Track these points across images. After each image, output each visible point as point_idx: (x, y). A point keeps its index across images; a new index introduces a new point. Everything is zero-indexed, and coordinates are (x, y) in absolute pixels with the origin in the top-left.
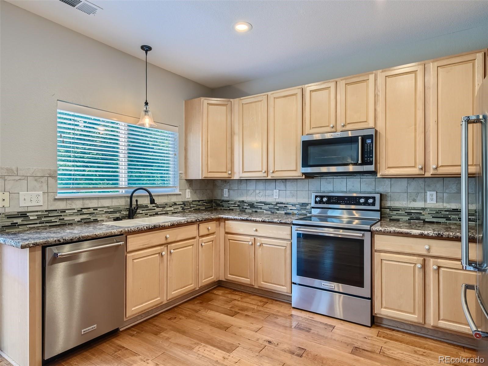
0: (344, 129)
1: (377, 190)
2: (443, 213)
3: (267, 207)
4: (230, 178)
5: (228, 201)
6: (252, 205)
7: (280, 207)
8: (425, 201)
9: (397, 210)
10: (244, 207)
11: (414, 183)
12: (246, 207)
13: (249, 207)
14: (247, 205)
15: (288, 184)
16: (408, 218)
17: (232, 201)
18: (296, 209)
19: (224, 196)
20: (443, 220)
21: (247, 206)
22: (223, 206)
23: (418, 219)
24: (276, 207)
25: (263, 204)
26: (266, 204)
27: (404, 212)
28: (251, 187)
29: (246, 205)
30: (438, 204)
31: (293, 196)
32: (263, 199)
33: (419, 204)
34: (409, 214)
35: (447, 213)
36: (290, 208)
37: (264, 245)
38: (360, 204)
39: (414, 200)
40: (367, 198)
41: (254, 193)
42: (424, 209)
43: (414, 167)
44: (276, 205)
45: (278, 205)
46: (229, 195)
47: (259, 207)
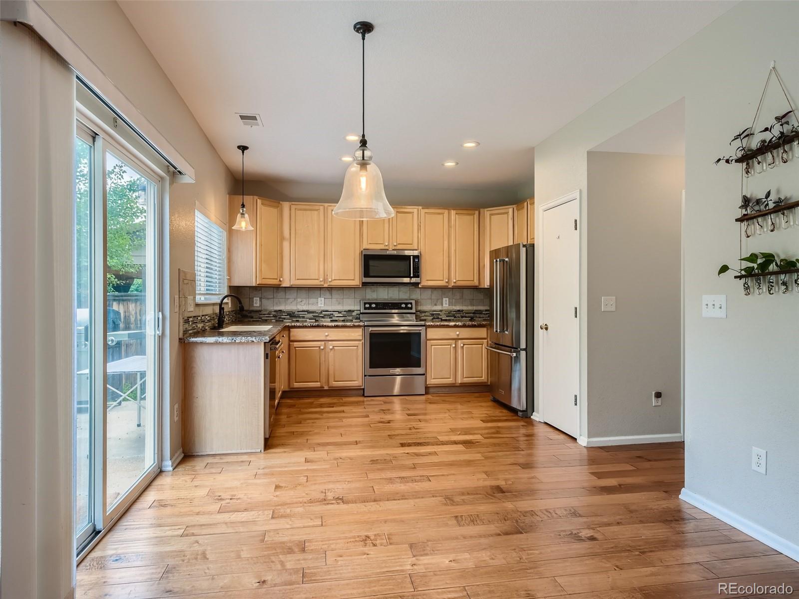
0: (395, 248)
1: (411, 297)
2: (452, 313)
3: (311, 315)
4: (280, 285)
5: (260, 311)
6: (291, 315)
7: (325, 315)
8: (442, 305)
9: (425, 312)
10: (282, 317)
11: (435, 292)
12: (285, 317)
13: (288, 317)
14: (286, 314)
15: (334, 292)
16: (432, 318)
17: (266, 310)
18: (342, 315)
19: (255, 305)
20: (453, 318)
21: (285, 316)
22: (252, 317)
23: (438, 318)
24: (322, 315)
25: (306, 313)
26: (308, 312)
27: (429, 314)
28: (292, 295)
29: (284, 314)
30: (450, 307)
31: (339, 303)
32: (305, 308)
33: (438, 308)
34: (433, 315)
35: (455, 313)
36: (336, 315)
38: (402, 308)
39: (436, 305)
40: (406, 304)
41: (295, 302)
42: (441, 311)
43: (442, 280)
44: (321, 312)
45: (323, 313)
46: (261, 305)
47: (301, 316)
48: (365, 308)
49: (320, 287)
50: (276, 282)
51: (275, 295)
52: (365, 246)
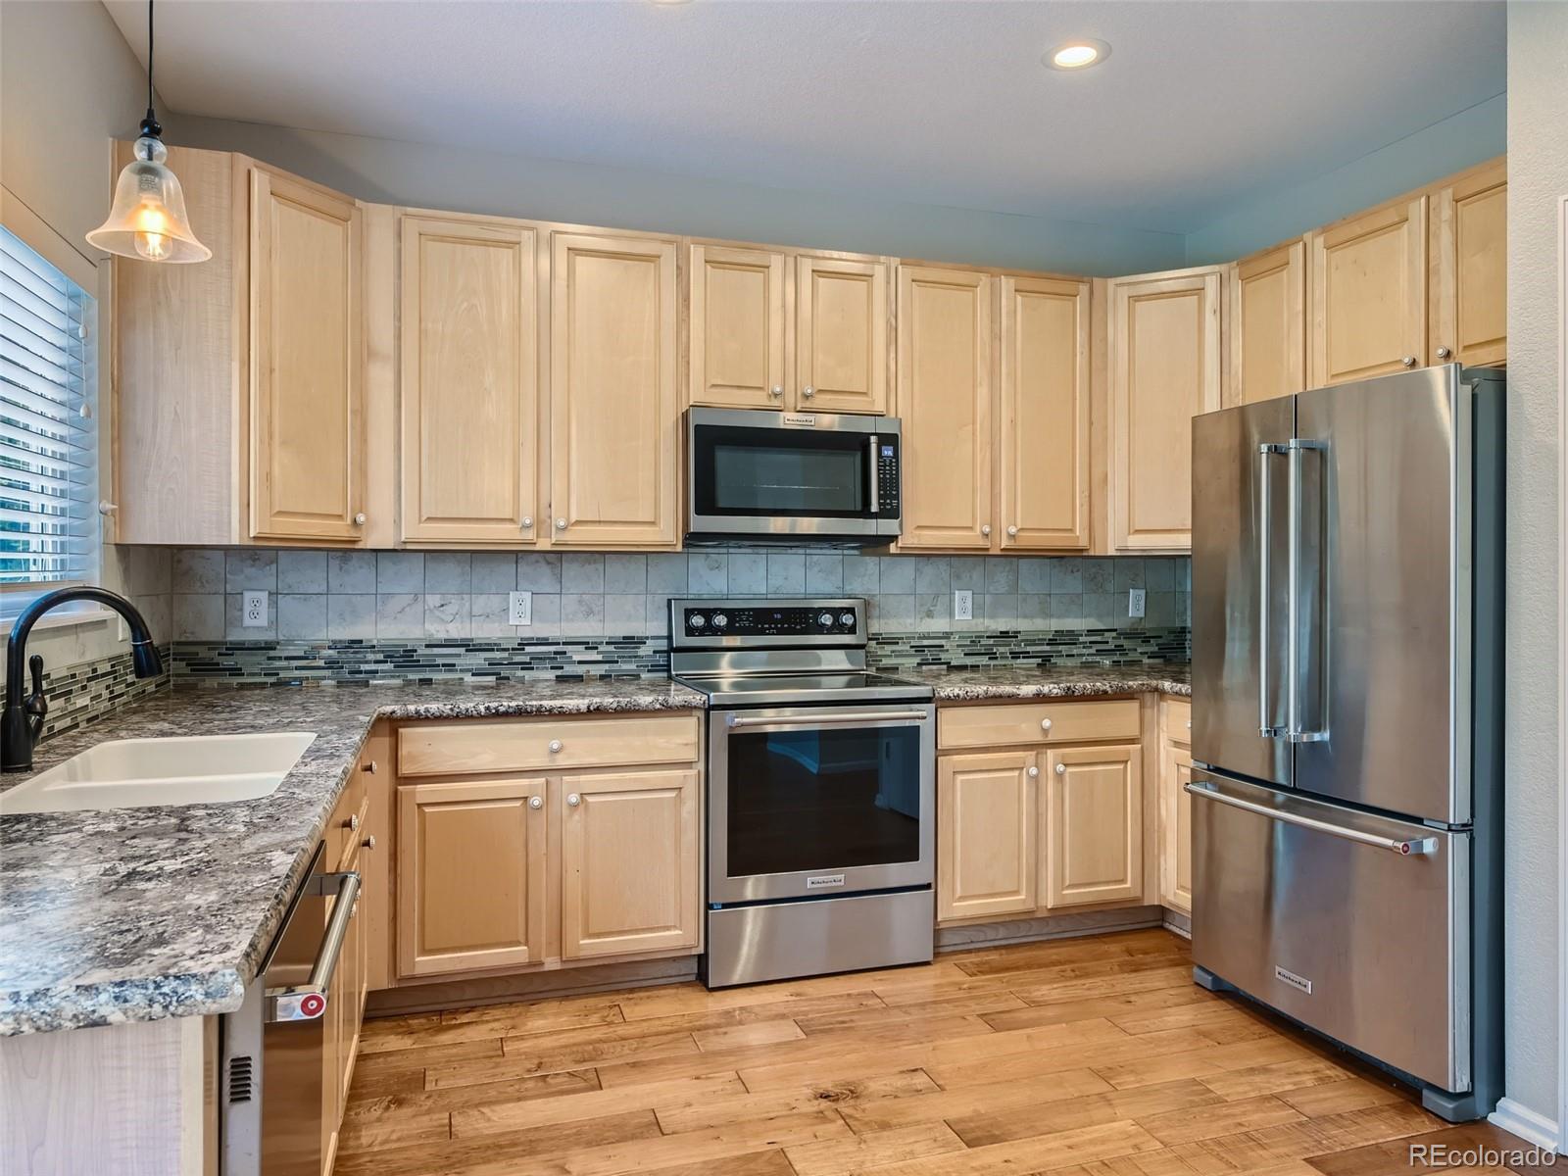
0: (808, 404)
1: (848, 589)
2: (984, 641)
3: (479, 660)
4: (354, 542)
5: (270, 646)
6: (404, 658)
7: (539, 658)
8: (951, 615)
9: (893, 641)
10: (364, 667)
11: (929, 570)
12: (373, 667)
13: (389, 666)
14: (380, 657)
15: (571, 570)
16: (918, 660)
17: (290, 642)
18: (599, 658)
19: (248, 621)
20: (984, 660)
21: (377, 662)
22: (236, 672)
23: (937, 661)
24: (517, 659)
25: (462, 650)
26: (470, 646)
27: (908, 648)
28: (405, 579)
29: (371, 657)
30: (974, 621)
31: (590, 612)
32: (456, 631)
33: (938, 625)
34: (919, 649)
35: (991, 641)
36: (576, 658)
37: (590, 799)
38: (821, 629)
39: (930, 614)
40: (836, 612)
41: (419, 607)
42: (947, 636)
43: (971, 528)
44: (522, 645)
45: (528, 649)
46: (275, 623)
47: (440, 661)
48: (690, 631)
49: (516, 552)
50: (340, 530)
51: (334, 583)
52: (697, 395)
